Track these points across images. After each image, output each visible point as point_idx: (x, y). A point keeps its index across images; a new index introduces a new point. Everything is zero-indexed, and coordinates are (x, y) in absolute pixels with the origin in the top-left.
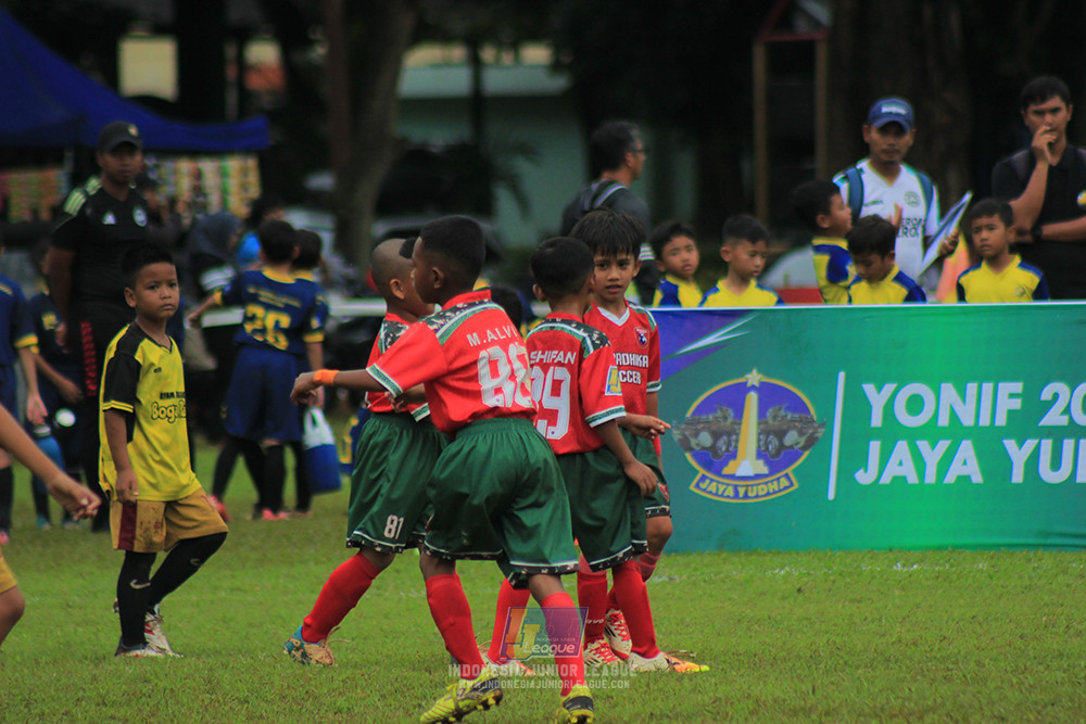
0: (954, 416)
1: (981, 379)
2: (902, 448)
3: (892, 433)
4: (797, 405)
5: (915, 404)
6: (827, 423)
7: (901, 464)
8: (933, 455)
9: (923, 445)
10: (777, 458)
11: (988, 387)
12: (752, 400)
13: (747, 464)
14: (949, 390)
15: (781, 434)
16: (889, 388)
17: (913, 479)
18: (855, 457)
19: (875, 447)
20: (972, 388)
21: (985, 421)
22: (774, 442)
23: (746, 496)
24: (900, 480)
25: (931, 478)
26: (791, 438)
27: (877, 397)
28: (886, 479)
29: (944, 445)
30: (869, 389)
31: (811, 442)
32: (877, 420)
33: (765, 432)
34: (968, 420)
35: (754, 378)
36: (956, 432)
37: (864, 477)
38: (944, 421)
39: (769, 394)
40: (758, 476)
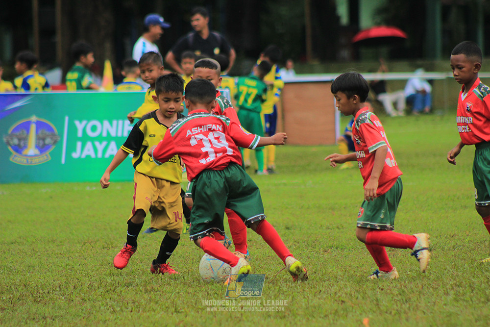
0: (108, 133)
1: (118, 119)
2: (89, 145)
3: (85, 139)
4: (50, 129)
5: (94, 128)
6: (61, 135)
7: (89, 150)
8: (100, 147)
9: (97, 144)
10: (43, 148)
11: (120, 122)
12: (33, 127)
13: (31, 150)
14: (106, 124)
15: (44, 139)
16: (84, 122)
17: (93, 155)
18: (71, 148)
19: (79, 144)
20: (115, 122)
21: (119, 134)
22: (41, 142)
23: (31, 162)
24: (88, 156)
25: (100, 155)
26: (48, 141)
27: (79, 126)
28: (83, 156)
29: (104, 143)
30: (77, 123)
31: (55, 142)
32: (80, 134)
33: (38, 138)
34: (113, 134)
35: (34, 118)
36: (109, 138)
37: (75, 155)
38: (104, 134)
39: (40, 125)
40: (36, 156)
